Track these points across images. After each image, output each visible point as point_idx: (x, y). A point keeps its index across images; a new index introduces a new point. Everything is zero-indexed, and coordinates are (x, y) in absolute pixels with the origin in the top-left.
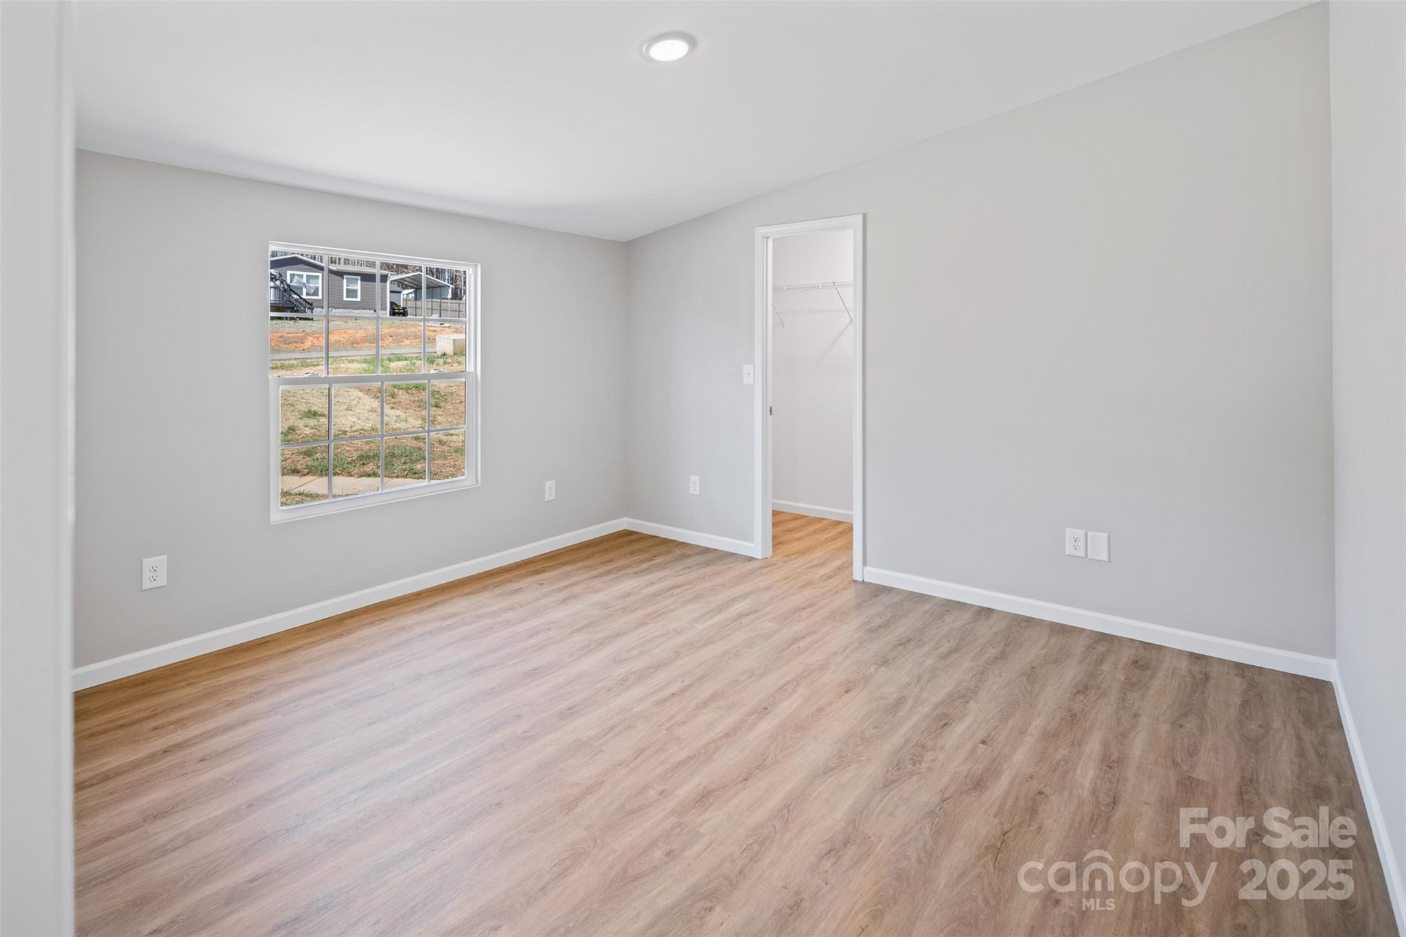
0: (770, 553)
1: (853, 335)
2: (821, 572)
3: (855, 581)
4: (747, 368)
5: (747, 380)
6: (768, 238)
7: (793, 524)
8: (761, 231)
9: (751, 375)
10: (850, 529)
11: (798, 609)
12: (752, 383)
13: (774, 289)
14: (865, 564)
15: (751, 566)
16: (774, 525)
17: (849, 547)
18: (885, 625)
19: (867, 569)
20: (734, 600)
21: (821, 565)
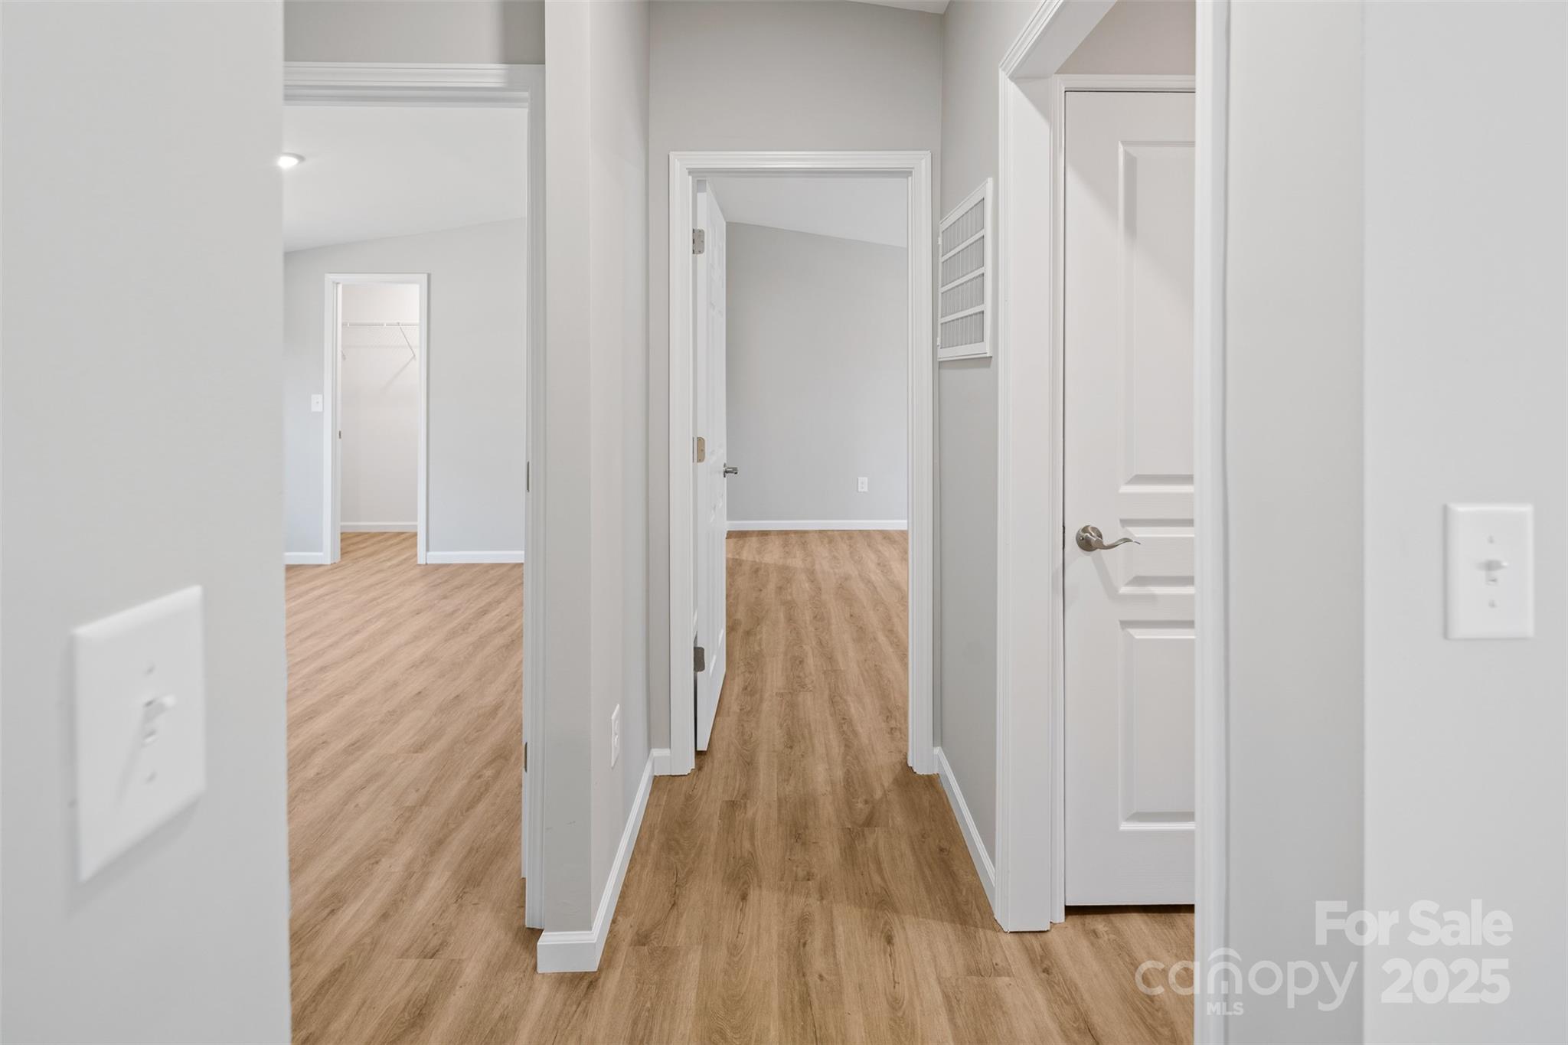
0: (338, 559)
1: (418, 369)
2: (389, 564)
3: (420, 565)
4: (316, 398)
5: (316, 408)
6: (338, 283)
7: (360, 538)
8: (330, 278)
9: (321, 403)
10: (415, 535)
11: (371, 586)
12: (321, 410)
13: (344, 325)
14: (428, 550)
15: (321, 569)
16: (342, 540)
17: (415, 545)
18: (446, 581)
19: (429, 553)
20: (313, 589)
21: (389, 560)
